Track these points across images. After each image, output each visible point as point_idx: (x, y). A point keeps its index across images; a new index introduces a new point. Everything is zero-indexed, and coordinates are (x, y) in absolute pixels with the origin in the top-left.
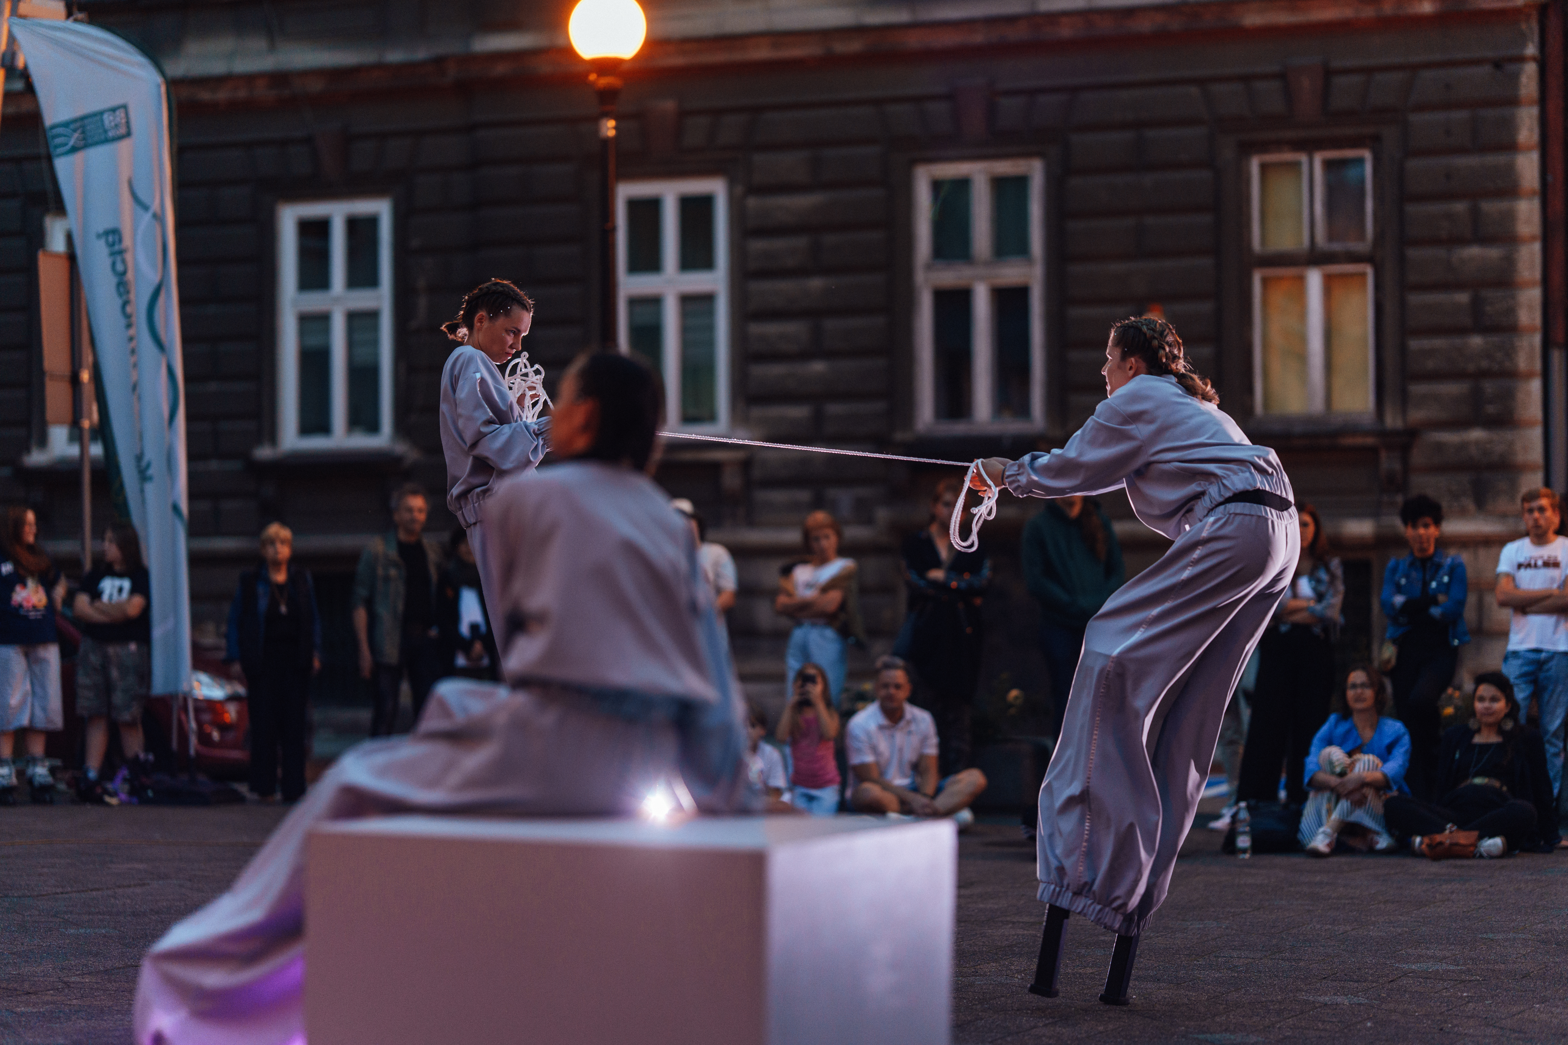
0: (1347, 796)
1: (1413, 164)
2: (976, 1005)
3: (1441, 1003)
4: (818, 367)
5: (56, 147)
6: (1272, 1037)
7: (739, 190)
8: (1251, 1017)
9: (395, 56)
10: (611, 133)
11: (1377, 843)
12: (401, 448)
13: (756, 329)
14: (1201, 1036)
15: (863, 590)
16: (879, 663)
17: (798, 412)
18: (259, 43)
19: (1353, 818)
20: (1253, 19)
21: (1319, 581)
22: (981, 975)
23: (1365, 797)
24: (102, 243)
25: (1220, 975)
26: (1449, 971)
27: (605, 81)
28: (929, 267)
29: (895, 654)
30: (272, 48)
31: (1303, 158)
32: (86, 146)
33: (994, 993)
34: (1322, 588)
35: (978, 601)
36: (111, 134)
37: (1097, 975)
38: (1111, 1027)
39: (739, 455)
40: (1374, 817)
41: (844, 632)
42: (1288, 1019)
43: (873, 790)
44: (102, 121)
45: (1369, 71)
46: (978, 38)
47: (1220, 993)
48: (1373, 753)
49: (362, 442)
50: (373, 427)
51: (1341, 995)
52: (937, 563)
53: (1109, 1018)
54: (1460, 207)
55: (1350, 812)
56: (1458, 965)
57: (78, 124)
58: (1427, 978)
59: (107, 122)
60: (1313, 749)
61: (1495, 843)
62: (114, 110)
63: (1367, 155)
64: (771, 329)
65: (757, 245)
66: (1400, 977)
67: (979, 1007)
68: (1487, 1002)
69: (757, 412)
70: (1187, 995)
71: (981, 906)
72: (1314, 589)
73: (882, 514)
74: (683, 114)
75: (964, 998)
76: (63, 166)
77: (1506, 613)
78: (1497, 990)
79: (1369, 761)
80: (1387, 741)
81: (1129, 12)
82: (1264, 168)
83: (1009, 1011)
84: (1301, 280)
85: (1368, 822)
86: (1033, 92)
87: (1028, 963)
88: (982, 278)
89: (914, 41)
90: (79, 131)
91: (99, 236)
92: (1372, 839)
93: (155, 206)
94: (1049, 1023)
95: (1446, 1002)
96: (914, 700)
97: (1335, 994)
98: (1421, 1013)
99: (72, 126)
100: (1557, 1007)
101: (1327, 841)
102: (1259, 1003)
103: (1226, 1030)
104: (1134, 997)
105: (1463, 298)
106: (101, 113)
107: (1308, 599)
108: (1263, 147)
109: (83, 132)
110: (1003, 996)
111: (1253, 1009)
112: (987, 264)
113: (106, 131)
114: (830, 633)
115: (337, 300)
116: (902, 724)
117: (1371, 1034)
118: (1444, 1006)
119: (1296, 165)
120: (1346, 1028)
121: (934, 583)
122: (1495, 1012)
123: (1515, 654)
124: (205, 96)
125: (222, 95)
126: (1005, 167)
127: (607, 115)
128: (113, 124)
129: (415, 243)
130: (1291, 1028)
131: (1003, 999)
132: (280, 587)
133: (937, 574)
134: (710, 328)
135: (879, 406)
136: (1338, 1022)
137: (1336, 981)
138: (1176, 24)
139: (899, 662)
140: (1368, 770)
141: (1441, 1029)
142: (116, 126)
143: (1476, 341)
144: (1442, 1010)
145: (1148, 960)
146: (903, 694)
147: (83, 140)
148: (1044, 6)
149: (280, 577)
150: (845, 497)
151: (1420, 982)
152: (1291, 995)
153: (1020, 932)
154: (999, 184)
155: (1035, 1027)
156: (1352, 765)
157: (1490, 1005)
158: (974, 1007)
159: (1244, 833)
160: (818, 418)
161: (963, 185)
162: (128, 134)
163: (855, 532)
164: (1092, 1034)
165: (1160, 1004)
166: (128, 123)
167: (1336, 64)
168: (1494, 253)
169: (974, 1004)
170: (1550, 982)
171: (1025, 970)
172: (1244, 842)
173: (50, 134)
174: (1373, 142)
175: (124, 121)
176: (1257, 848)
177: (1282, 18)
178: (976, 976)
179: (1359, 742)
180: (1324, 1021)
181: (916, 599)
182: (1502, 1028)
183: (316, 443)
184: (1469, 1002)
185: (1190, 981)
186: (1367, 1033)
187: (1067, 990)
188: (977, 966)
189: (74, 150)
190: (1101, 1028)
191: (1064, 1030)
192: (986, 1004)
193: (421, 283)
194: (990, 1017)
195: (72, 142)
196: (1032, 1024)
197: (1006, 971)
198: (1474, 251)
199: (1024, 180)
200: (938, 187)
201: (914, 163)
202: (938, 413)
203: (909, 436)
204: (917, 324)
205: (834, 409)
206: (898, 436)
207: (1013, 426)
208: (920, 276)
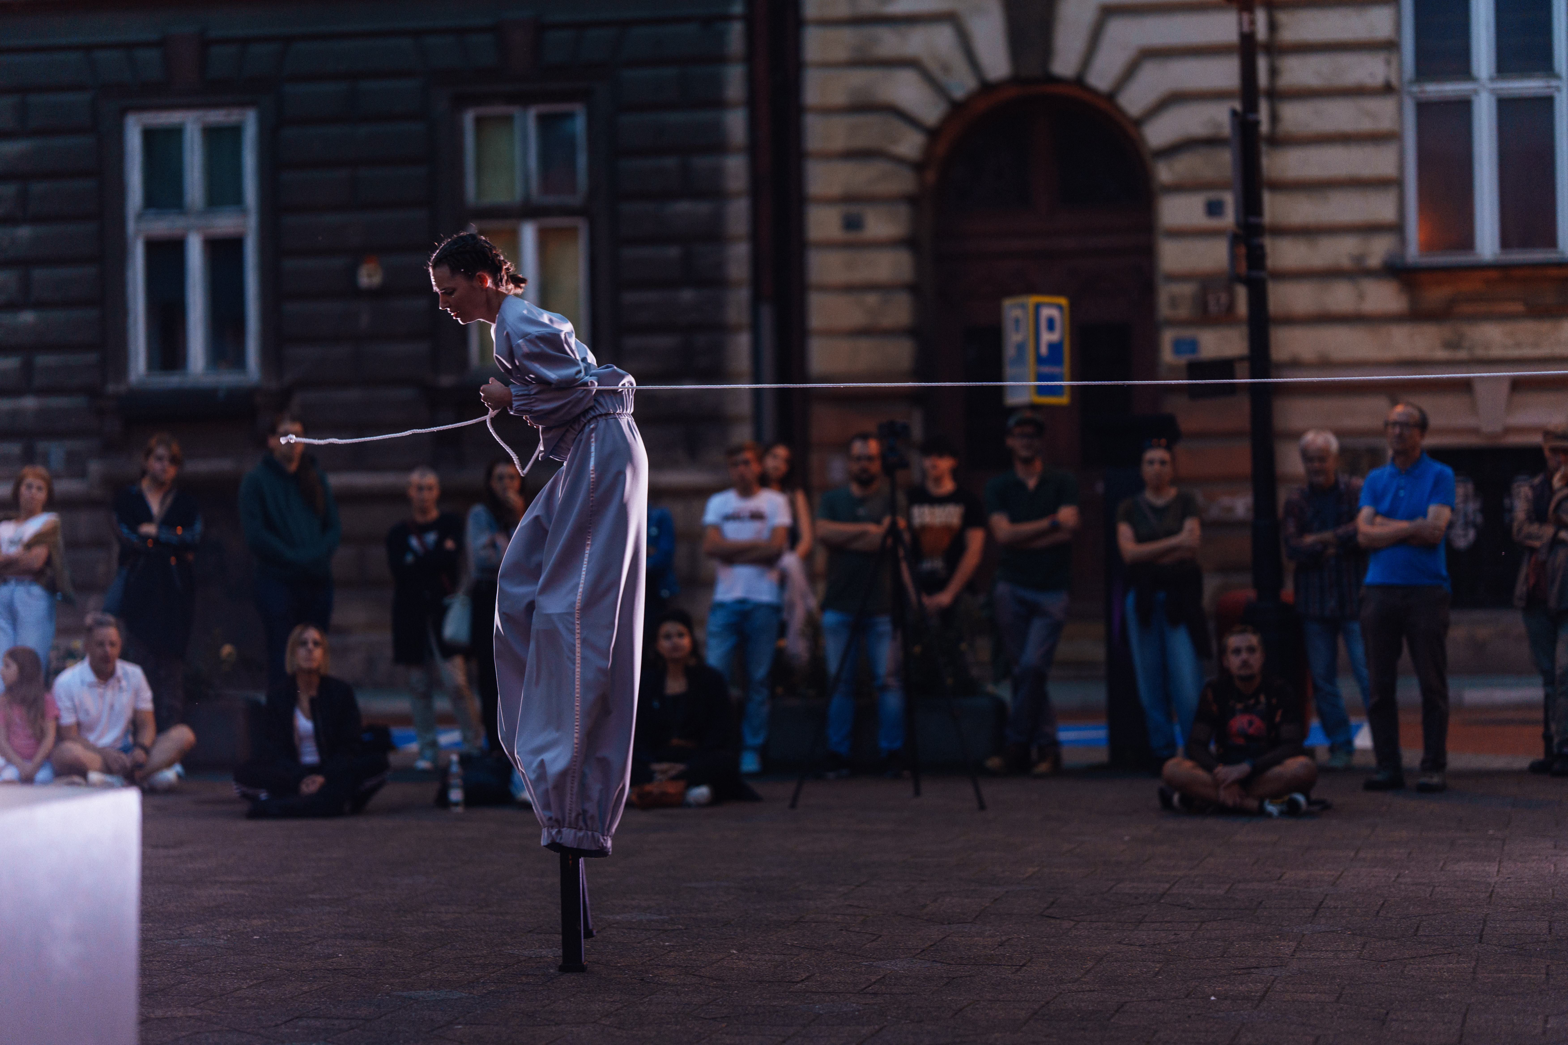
1: (625, 120)
2: (180, 968)
3: (644, 953)
4: (27, 317)
6: (475, 992)
8: (456, 972)
14: (405, 994)
15: (72, 544)
16: (89, 620)
17: (8, 363)
22: (187, 937)
25: (427, 931)
26: (653, 921)
28: (140, 217)
29: (106, 610)
31: (516, 112)
33: (198, 955)
35: (190, 557)
37: (303, 934)
38: (315, 986)
41: (51, 588)
42: (493, 973)
43: (74, 749)
45: (579, 26)
47: (426, 949)
51: (546, 948)
52: (148, 517)
53: (314, 977)
54: (670, 162)
56: (661, 915)
58: (630, 928)
61: (701, 792)
63: (580, 109)
66: (605, 928)
67: (183, 970)
68: (688, 951)
70: (393, 952)
71: (190, 866)
73: (95, 467)
75: (168, 962)
77: (714, 564)
78: (698, 938)
82: (479, 121)
83: (213, 973)
84: (515, 233)
86: (245, 41)
87: (236, 924)
88: (195, 229)
94: (253, 985)
95: (648, 952)
96: (125, 656)
97: (540, 947)
98: (623, 964)
100: (755, 953)
102: (465, 958)
103: (431, 987)
104: (340, 955)
105: (673, 252)
108: (478, 100)
110: (207, 959)
111: (458, 965)
112: (200, 214)
114: (37, 590)
116: (112, 682)
117: (574, 987)
118: (647, 956)
119: (511, 119)
120: (549, 981)
121: (145, 538)
122: (695, 960)
123: (722, 605)
126: (217, 117)
130: (495, 983)
131: (208, 961)
133: (149, 529)
135: (92, 357)
136: (542, 975)
137: (541, 933)
139: (111, 618)
141: (642, 980)
143: (687, 295)
144: (644, 960)
145: (356, 917)
146: (115, 651)
150: (57, 451)
151: (624, 933)
152: (497, 949)
153: (229, 892)
154: (211, 133)
155: (240, 989)
157: (691, 954)
158: (178, 970)
159: (457, 786)
160: (28, 368)
161: (176, 133)
163: (66, 486)
164: (296, 994)
165: (365, 962)
167: (549, 19)
168: (703, 208)
169: (179, 968)
170: (749, 929)
171: (231, 931)
172: (456, 795)
174: (586, 96)
176: (470, 801)
178: (181, 939)
180: (528, 975)
181: (128, 554)
182: (700, 976)
184: (670, 951)
185: (397, 938)
186: (570, 985)
187: (273, 950)
188: (182, 928)
190: (305, 988)
191: (268, 992)
192: (190, 967)
194: (194, 980)
196: (236, 986)
197: (212, 932)
198: (683, 207)
199: (236, 131)
200: (149, 135)
201: (124, 112)
202: (151, 365)
203: (122, 388)
204: (130, 274)
205: (43, 360)
206: (111, 388)
207: (228, 379)
208: (131, 226)
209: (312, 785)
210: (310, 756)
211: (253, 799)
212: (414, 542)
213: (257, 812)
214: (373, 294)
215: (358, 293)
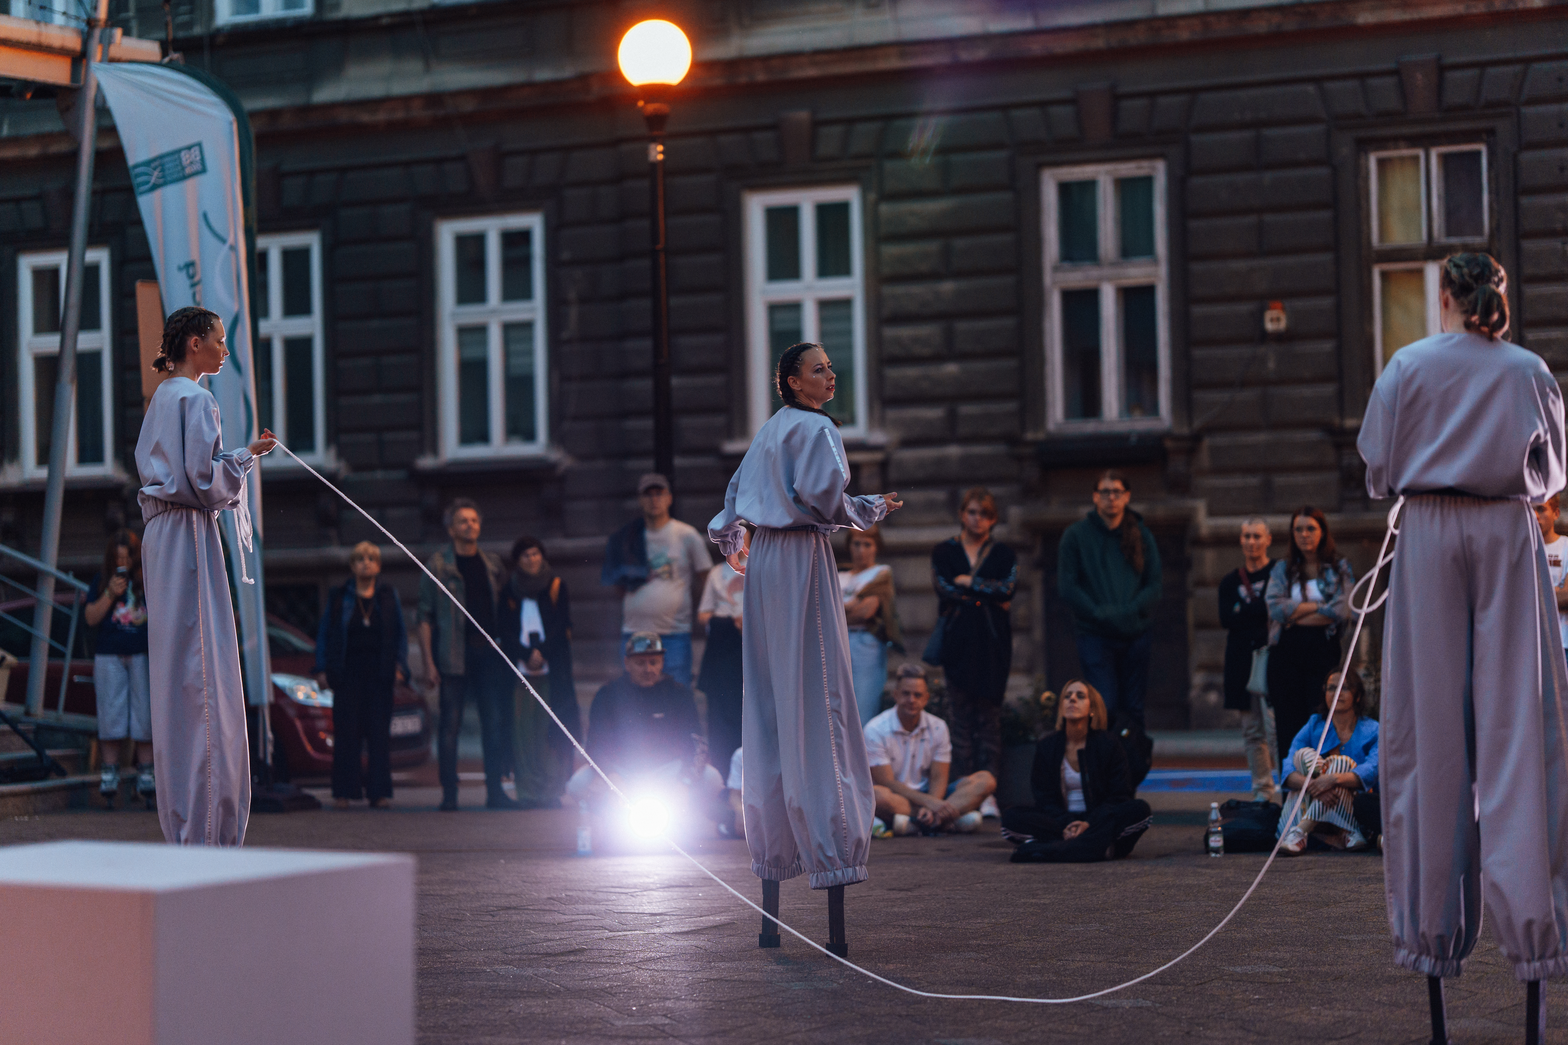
0: (1319, 796)
1: (1527, 157)
4: (951, 368)
5: (140, 185)
7: (872, 196)
9: (543, 74)
10: (660, 157)
11: (1349, 841)
12: (555, 455)
13: (890, 332)
17: (934, 413)
18: (414, 65)
19: (1323, 819)
20: (1365, 18)
21: (1327, 584)
23: (1337, 797)
24: (183, 274)
27: (651, 108)
28: (1056, 269)
30: (428, 69)
31: (1421, 153)
32: (165, 184)
34: (1331, 590)
36: (188, 171)
39: (878, 456)
40: (1345, 817)
41: (881, 636)
44: (180, 159)
45: (1482, 65)
46: (1099, 43)
48: (1349, 754)
49: (520, 450)
50: (529, 436)
52: (965, 568)
55: (1322, 813)
57: (156, 163)
59: (184, 159)
60: (1291, 750)
62: (189, 148)
63: (1483, 148)
64: (905, 332)
65: (891, 250)
69: (892, 414)
72: (1322, 592)
73: (1015, 512)
74: (817, 124)
76: (146, 203)
79: (1342, 761)
80: (1364, 742)
81: (1245, 13)
82: (1381, 163)
84: (1419, 273)
85: (1340, 822)
86: (1152, 95)
88: (1109, 279)
89: (1036, 47)
90: (159, 169)
91: (180, 269)
92: (1345, 837)
93: (231, 240)
99: (153, 165)
101: (1297, 840)
106: (178, 151)
107: (1316, 602)
108: (1381, 143)
109: (163, 170)
112: (1113, 264)
113: (183, 168)
114: (869, 639)
115: (494, 312)
116: (917, 731)
119: (1416, 158)
121: (962, 588)
124: (365, 117)
125: (381, 116)
126: (1128, 169)
127: (655, 140)
128: (188, 161)
129: (566, 255)
132: (366, 601)
133: (964, 580)
134: (849, 333)
135: (1011, 406)
138: (1291, 25)
140: (1341, 771)
142: (191, 163)
146: (921, 702)
147: (161, 178)
148: (1163, 10)
149: (368, 592)
154: (1123, 185)
156: (1327, 765)
159: (1217, 833)
160: (952, 418)
161: (1090, 185)
162: (203, 170)
166: (202, 160)
167: (1450, 60)
172: (1216, 841)
173: (133, 173)
174: (1488, 135)
175: (198, 158)
176: (1229, 847)
177: (1395, 16)
179: (1337, 742)
183: (476, 452)
189: (155, 187)
193: (572, 295)
195: (153, 180)
199: (1148, 181)
200: (1065, 189)
201: (1040, 166)
202: (1069, 413)
203: (1041, 436)
204: (1047, 325)
205: (967, 409)
206: (1030, 436)
207: (1141, 424)
208: (1048, 278)
209: (1074, 830)
210: (1076, 801)
211: (1020, 842)
212: (1243, 591)
213: (1022, 856)
214: (1279, 337)
215: (1265, 337)
